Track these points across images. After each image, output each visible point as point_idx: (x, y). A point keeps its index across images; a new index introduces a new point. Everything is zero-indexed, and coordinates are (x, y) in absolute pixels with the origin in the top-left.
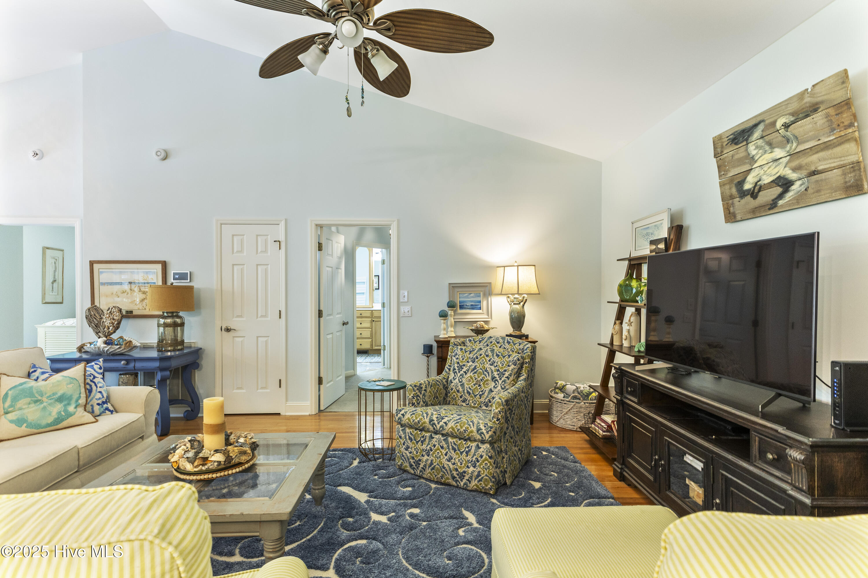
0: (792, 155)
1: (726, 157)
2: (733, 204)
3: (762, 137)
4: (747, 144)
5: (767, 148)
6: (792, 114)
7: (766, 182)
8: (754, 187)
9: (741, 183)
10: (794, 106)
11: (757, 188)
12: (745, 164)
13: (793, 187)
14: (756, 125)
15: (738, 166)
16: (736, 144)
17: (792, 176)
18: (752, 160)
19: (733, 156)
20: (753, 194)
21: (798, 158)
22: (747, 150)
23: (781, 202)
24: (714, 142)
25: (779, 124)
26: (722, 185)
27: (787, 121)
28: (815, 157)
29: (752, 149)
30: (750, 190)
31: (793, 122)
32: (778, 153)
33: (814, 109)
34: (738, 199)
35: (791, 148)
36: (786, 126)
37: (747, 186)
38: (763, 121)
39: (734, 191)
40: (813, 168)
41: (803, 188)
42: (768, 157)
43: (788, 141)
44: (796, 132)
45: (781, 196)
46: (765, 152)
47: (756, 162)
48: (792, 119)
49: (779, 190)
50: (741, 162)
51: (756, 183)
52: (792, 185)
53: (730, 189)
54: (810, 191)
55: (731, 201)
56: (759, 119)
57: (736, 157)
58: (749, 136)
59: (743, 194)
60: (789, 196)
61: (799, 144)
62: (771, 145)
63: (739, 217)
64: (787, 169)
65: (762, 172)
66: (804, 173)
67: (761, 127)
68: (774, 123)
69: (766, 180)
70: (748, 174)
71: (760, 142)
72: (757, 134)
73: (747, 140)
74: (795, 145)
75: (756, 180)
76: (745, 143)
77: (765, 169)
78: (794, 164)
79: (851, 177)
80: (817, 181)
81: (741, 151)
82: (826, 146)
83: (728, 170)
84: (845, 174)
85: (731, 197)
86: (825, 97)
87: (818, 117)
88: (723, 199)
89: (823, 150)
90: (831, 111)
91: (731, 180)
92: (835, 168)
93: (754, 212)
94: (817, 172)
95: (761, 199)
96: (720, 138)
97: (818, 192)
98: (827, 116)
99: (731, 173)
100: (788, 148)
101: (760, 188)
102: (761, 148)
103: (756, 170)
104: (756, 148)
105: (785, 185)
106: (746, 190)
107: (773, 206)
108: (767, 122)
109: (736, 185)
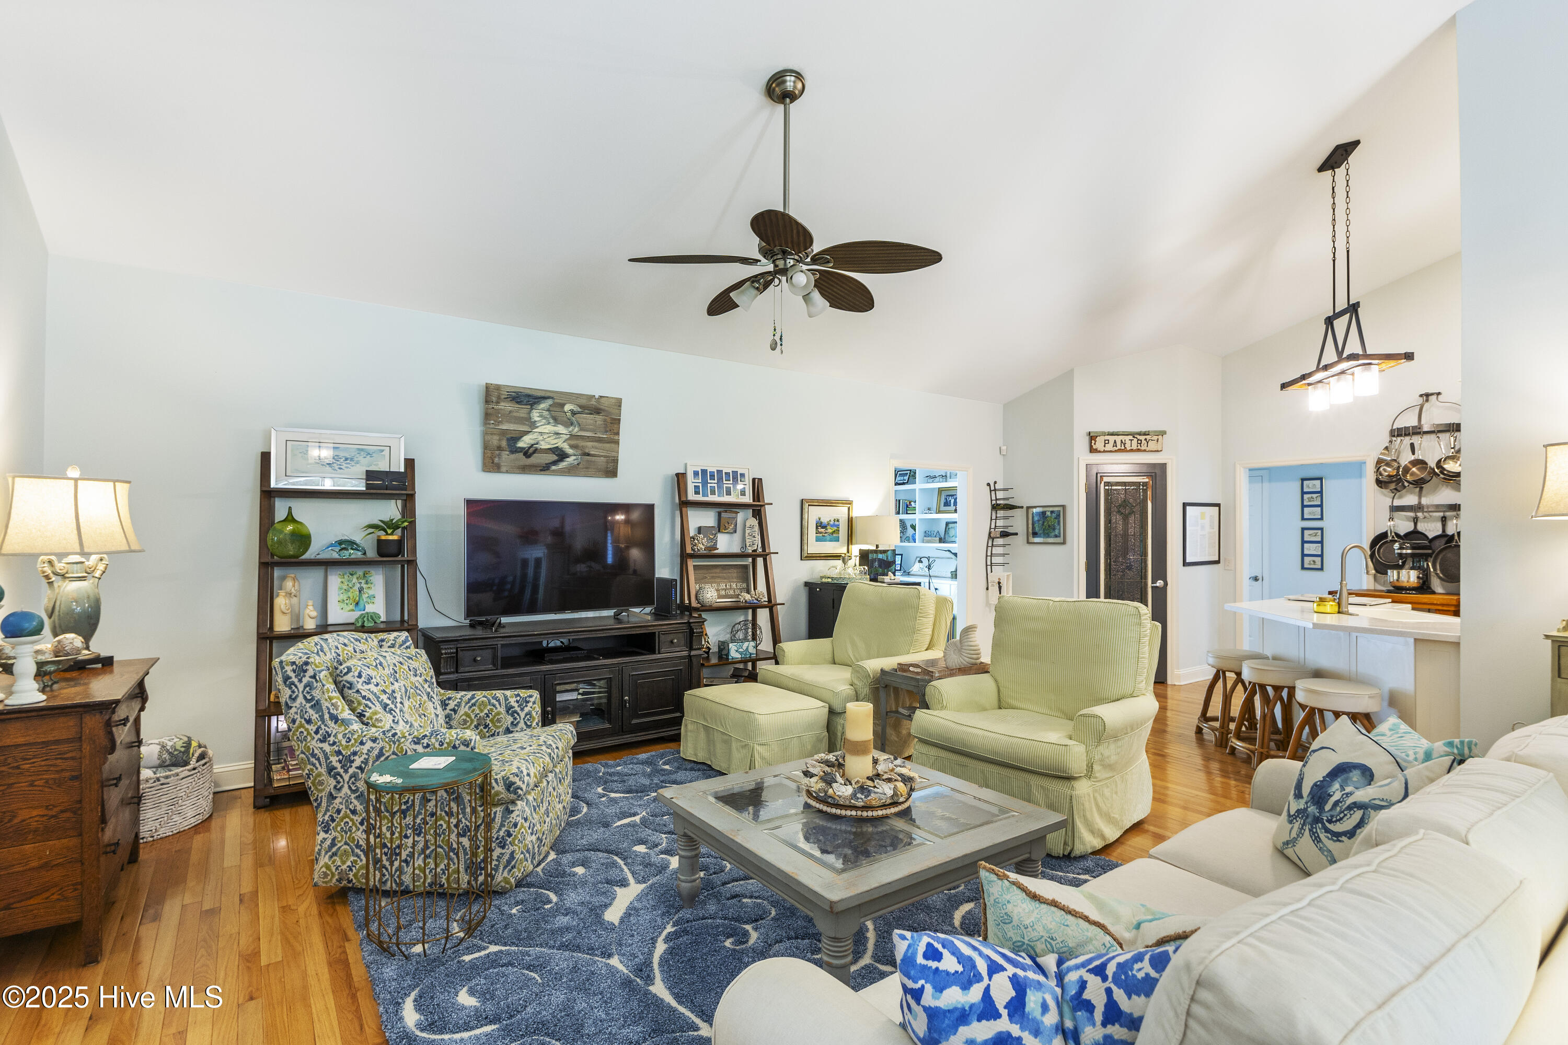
0: (572, 437)
1: (501, 409)
2: (499, 456)
3: (548, 410)
4: (532, 409)
5: (552, 421)
6: (580, 407)
7: (543, 447)
8: (529, 448)
9: (518, 439)
10: (583, 402)
11: (531, 450)
12: (524, 424)
13: (568, 459)
14: (545, 398)
15: (515, 423)
16: (518, 403)
17: (570, 451)
18: (533, 425)
19: (510, 412)
20: (527, 453)
21: (577, 439)
22: (529, 413)
23: (554, 468)
24: (487, 388)
25: (567, 408)
26: (485, 434)
27: (575, 409)
28: (590, 444)
29: (535, 415)
30: (524, 448)
31: (579, 413)
32: (561, 429)
33: (597, 411)
34: (508, 453)
35: (573, 430)
36: (574, 413)
37: (521, 444)
38: (552, 398)
39: (504, 443)
40: (587, 451)
41: (576, 463)
42: (551, 428)
43: (572, 424)
44: (580, 421)
45: (555, 463)
46: (549, 423)
47: (537, 427)
48: (579, 410)
49: (555, 458)
50: (520, 421)
51: (532, 445)
52: (568, 457)
53: (500, 440)
54: (581, 466)
55: (497, 452)
56: (548, 394)
57: (515, 414)
58: (535, 403)
59: (515, 450)
60: (562, 465)
61: (581, 430)
62: (556, 421)
63: (504, 469)
64: (565, 444)
65: (541, 438)
67: (550, 402)
68: (563, 405)
69: (544, 446)
70: (526, 435)
71: (546, 413)
72: (544, 405)
73: (532, 405)
74: (576, 429)
75: (533, 442)
76: (529, 407)
77: (545, 437)
78: (572, 442)
79: (611, 465)
80: (588, 461)
81: (522, 411)
82: (600, 440)
83: (501, 422)
84: (607, 462)
85: (499, 448)
86: (606, 408)
87: (599, 419)
88: (486, 446)
89: (596, 441)
90: (609, 420)
91: (503, 433)
92: (602, 456)
93: (525, 469)
94: (589, 455)
95: (536, 459)
96: (498, 388)
97: (587, 468)
98: (605, 421)
99: (505, 427)
100: (570, 429)
101: (534, 452)
102: (545, 418)
103: (536, 434)
104: (541, 416)
105: (562, 456)
106: (520, 448)
107: (545, 469)
108: (556, 401)
109: (508, 440)
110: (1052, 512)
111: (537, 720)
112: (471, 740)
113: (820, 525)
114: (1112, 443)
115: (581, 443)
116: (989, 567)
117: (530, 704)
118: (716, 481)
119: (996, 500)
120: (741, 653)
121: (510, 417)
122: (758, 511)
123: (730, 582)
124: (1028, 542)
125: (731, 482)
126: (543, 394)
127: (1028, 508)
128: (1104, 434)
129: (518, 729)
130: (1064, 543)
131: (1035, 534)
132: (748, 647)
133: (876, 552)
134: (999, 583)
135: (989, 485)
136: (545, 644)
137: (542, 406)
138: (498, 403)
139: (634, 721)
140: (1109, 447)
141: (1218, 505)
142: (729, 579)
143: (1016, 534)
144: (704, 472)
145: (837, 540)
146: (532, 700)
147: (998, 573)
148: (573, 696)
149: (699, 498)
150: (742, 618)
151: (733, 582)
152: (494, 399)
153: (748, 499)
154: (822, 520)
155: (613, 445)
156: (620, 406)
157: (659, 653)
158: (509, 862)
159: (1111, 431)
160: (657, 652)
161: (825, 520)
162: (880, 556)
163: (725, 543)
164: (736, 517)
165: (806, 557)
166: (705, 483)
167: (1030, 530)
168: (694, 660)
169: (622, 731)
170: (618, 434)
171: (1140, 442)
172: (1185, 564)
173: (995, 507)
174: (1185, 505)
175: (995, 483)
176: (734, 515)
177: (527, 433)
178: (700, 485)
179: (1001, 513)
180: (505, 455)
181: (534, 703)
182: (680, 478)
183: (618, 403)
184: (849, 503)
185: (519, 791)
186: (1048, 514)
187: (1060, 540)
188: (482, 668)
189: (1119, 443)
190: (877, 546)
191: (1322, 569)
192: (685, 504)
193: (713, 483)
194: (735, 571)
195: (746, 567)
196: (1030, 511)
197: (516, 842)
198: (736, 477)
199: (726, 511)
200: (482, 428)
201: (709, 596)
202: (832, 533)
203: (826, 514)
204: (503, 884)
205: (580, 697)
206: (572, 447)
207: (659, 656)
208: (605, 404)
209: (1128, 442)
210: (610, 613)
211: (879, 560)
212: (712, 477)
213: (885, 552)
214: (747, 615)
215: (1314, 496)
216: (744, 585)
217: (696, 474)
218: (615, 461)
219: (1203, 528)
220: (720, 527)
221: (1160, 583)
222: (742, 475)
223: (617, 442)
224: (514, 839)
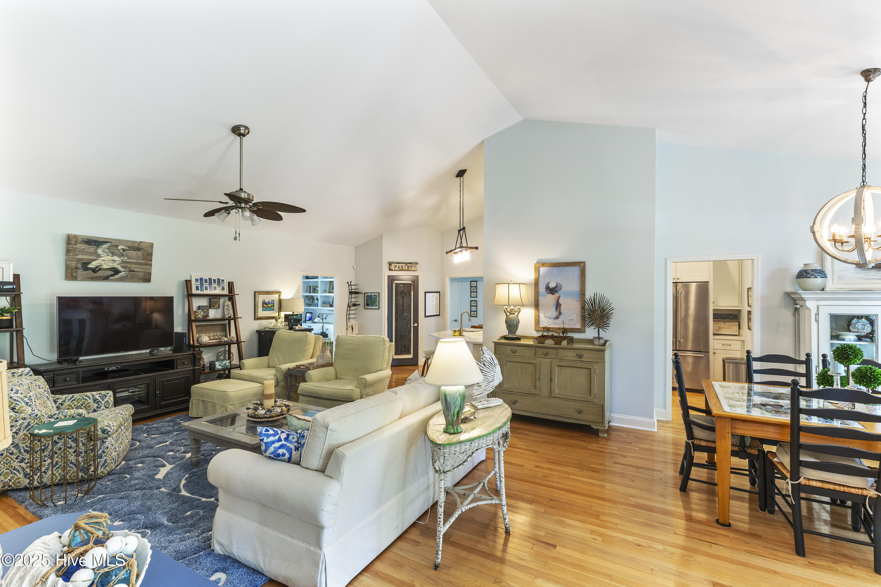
0: (123, 262)
1: (78, 248)
2: (76, 272)
3: (108, 248)
4: (98, 248)
5: (110, 254)
6: (128, 247)
7: (104, 267)
8: (96, 268)
9: (89, 263)
10: (130, 244)
11: (97, 269)
12: (93, 256)
13: (120, 274)
14: (106, 242)
15: (86, 255)
16: (89, 245)
17: (122, 269)
18: (99, 256)
19: (84, 249)
20: (94, 270)
22: (96, 250)
23: (111, 278)
24: (68, 236)
25: (120, 247)
26: (67, 260)
27: (125, 248)
28: (134, 266)
29: (100, 251)
30: (92, 268)
31: (127, 250)
32: (116, 258)
33: (138, 249)
35: (124, 259)
36: (124, 250)
37: (90, 266)
38: (111, 242)
39: (79, 265)
40: (132, 269)
41: (125, 275)
42: (110, 258)
43: (123, 256)
44: (128, 254)
45: (112, 275)
46: (109, 255)
47: (101, 257)
49: (113, 273)
50: (90, 254)
51: (98, 267)
52: (120, 272)
53: (77, 264)
55: (75, 270)
57: (86, 250)
58: (99, 245)
59: (86, 269)
60: (117, 277)
61: (128, 259)
62: (113, 254)
63: (79, 279)
64: (119, 266)
65: (103, 263)
66: (127, 270)
67: (109, 244)
68: (117, 246)
69: (105, 267)
71: (107, 250)
73: (97, 246)
74: (126, 258)
75: (98, 265)
76: (96, 247)
77: (106, 262)
79: (147, 277)
80: (133, 275)
81: (92, 249)
82: (140, 264)
83: (78, 254)
84: (145, 275)
85: (76, 268)
86: (144, 248)
87: (140, 253)
88: (67, 267)
89: (138, 264)
90: (145, 253)
91: (79, 260)
92: (141, 272)
93: (92, 279)
94: (133, 271)
95: (99, 274)
96: (76, 236)
97: (132, 278)
98: (143, 254)
99: (80, 257)
100: (122, 258)
101: (100, 269)
102: (106, 252)
103: (100, 261)
104: (103, 252)
105: (116, 271)
106: (89, 268)
107: (106, 278)
108: (113, 244)
109: (82, 263)
110: (374, 295)
111: (111, 404)
112: (82, 413)
113: (264, 303)
114: (397, 267)
115: (128, 265)
116: (348, 320)
117: (108, 397)
118: (208, 284)
119: (351, 289)
120: (222, 366)
121: (83, 252)
122: (231, 297)
123: (216, 332)
124: (365, 308)
125: (217, 284)
126: (105, 240)
127: (365, 293)
128: (394, 263)
129: (101, 409)
130: (379, 309)
131: (368, 305)
132: (225, 363)
133: (292, 315)
134: (352, 326)
135: (348, 283)
136: (106, 369)
137: (104, 246)
138: (75, 244)
139: (162, 403)
140: (397, 268)
141: (439, 292)
142: (216, 331)
143: (359, 305)
144: (201, 279)
145: (273, 310)
146: (109, 395)
147: (352, 322)
148: (126, 394)
149: (199, 292)
150: (223, 349)
151: (218, 332)
152: (73, 242)
153: (226, 292)
154: (265, 301)
155: (148, 266)
156: (152, 247)
157: (177, 369)
158: (104, 464)
159: (397, 261)
160: (175, 368)
161: (267, 301)
162: (295, 317)
163: (213, 314)
164: (220, 301)
165: (256, 318)
166: (202, 285)
167: (366, 303)
168: (196, 371)
169: (156, 408)
170: (151, 260)
171: (408, 267)
172: (426, 316)
173: (351, 293)
174: (426, 293)
175: (351, 282)
176: (218, 300)
177: (94, 260)
178: (199, 286)
179: (353, 295)
180: (80, 272)
181: (110, 396)
182: (188, 283)
183: (152, 245)
184: (279, 293)
185: (110, 433)
186: (373, 296)
187: (377, 307)
188: (70, 383)
189: (400, 267)
190: (293, 313)
191: (476, 316)
192: (190, 295)
193: (206, 285)
194: (219, 327)
195: (225, 325)
196: (366, 295)
197: (108, 455)
198: (219, 282)
199: (214, 298)
200: (65, 257)
201: (204, 340)
202: (271, 307)
203: (268, 298)
204: (101, 474)
205: (129, 394)
206: (122, 267)
207: (177, 370)
208: (143, 246)
209: (404, 267)
210: (148, 351)
211: (294, 319)
212: (206, 281)
213: (296, 315)
214: (225, 348)
215: (475, 288)
216: (224, 334)
217: (197, 280)
218: (150, 274)
219: (433, 301)
220: (211, 305)
221: (416, 325)
222: (223, 281)
223: (151, 265)
224: (107, 454)
